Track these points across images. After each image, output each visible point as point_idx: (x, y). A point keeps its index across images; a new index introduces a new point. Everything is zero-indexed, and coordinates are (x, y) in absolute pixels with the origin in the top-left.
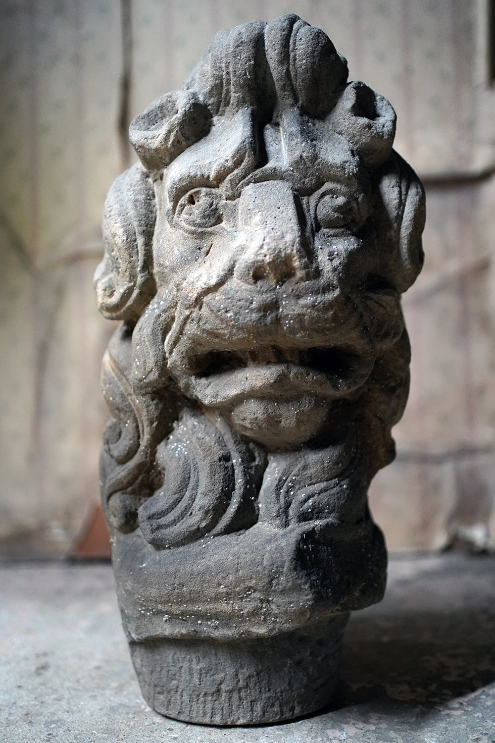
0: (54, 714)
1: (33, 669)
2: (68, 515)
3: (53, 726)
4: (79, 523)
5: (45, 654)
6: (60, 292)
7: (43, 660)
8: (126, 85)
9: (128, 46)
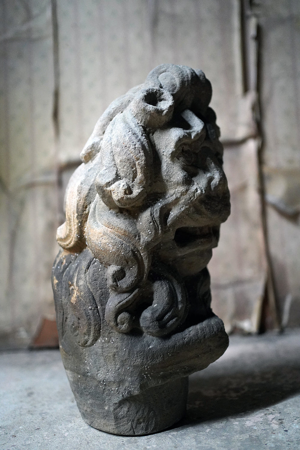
0: (42, 410)
1: (26, 394)
2: (29, 323)
3: (43, 415)
4: (35, 328)
5: (30, 388)
6: (22, 204)
7: (30, 391)
8: (57, 95)
9: (57, 75)
